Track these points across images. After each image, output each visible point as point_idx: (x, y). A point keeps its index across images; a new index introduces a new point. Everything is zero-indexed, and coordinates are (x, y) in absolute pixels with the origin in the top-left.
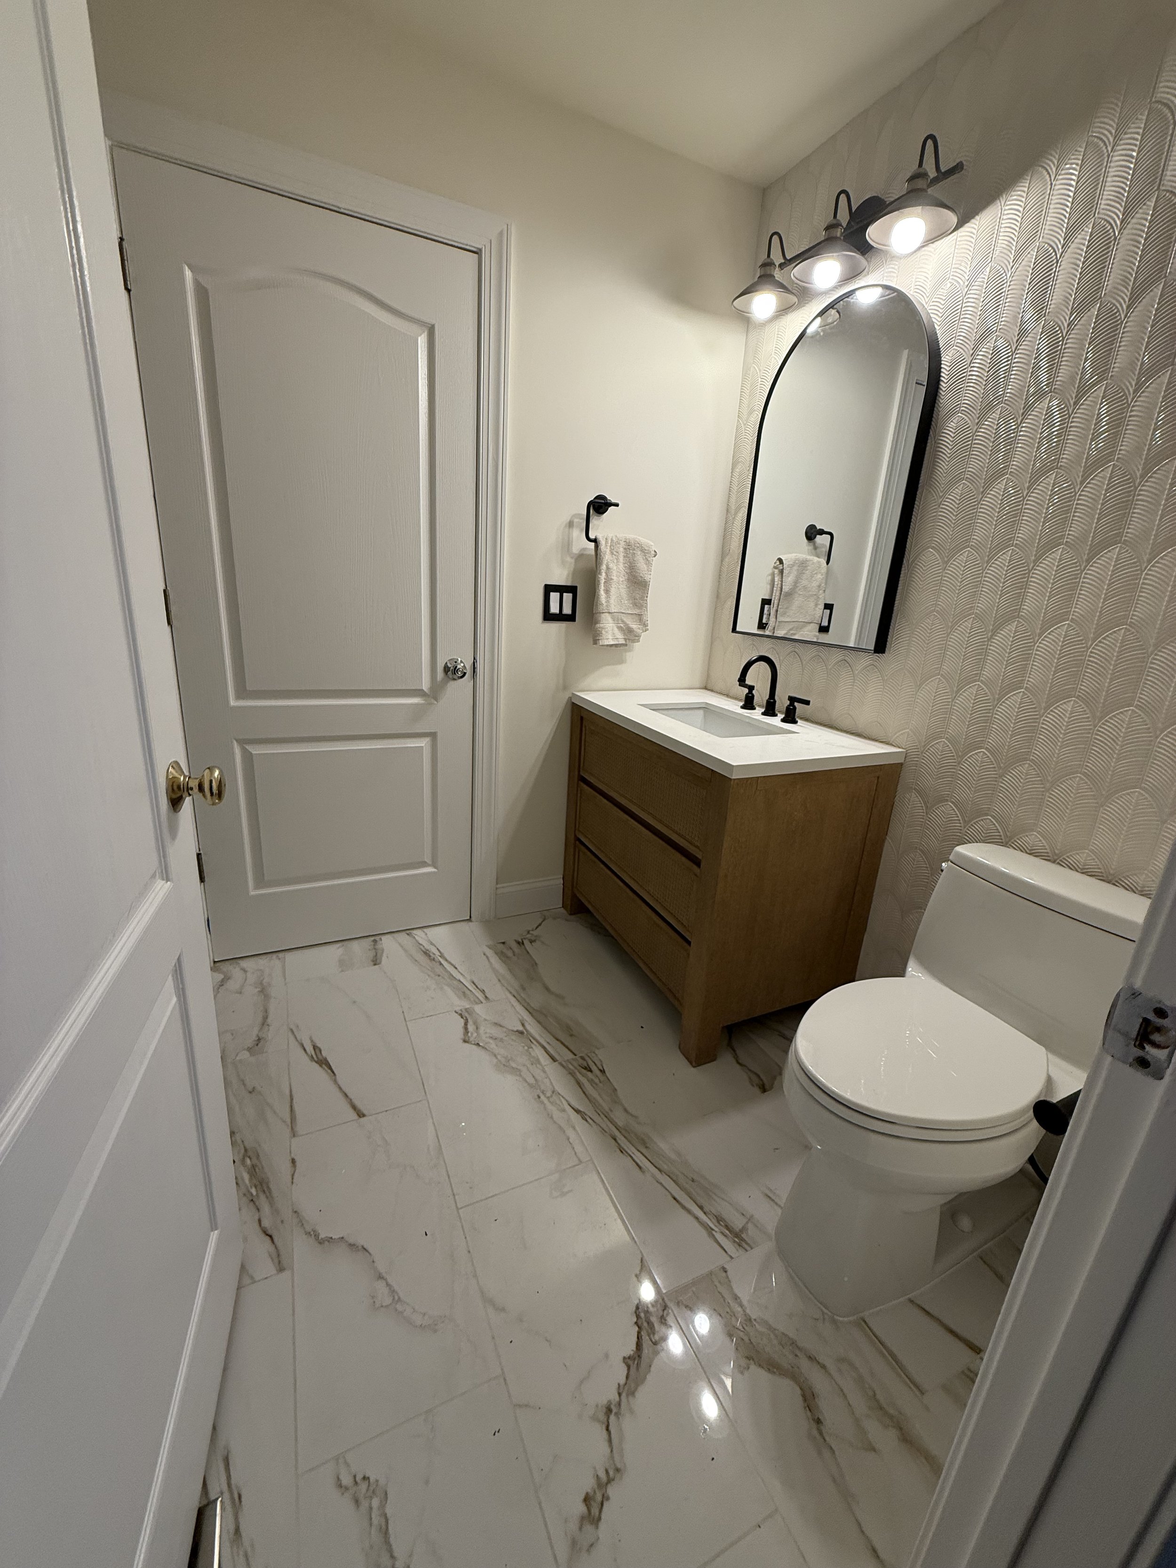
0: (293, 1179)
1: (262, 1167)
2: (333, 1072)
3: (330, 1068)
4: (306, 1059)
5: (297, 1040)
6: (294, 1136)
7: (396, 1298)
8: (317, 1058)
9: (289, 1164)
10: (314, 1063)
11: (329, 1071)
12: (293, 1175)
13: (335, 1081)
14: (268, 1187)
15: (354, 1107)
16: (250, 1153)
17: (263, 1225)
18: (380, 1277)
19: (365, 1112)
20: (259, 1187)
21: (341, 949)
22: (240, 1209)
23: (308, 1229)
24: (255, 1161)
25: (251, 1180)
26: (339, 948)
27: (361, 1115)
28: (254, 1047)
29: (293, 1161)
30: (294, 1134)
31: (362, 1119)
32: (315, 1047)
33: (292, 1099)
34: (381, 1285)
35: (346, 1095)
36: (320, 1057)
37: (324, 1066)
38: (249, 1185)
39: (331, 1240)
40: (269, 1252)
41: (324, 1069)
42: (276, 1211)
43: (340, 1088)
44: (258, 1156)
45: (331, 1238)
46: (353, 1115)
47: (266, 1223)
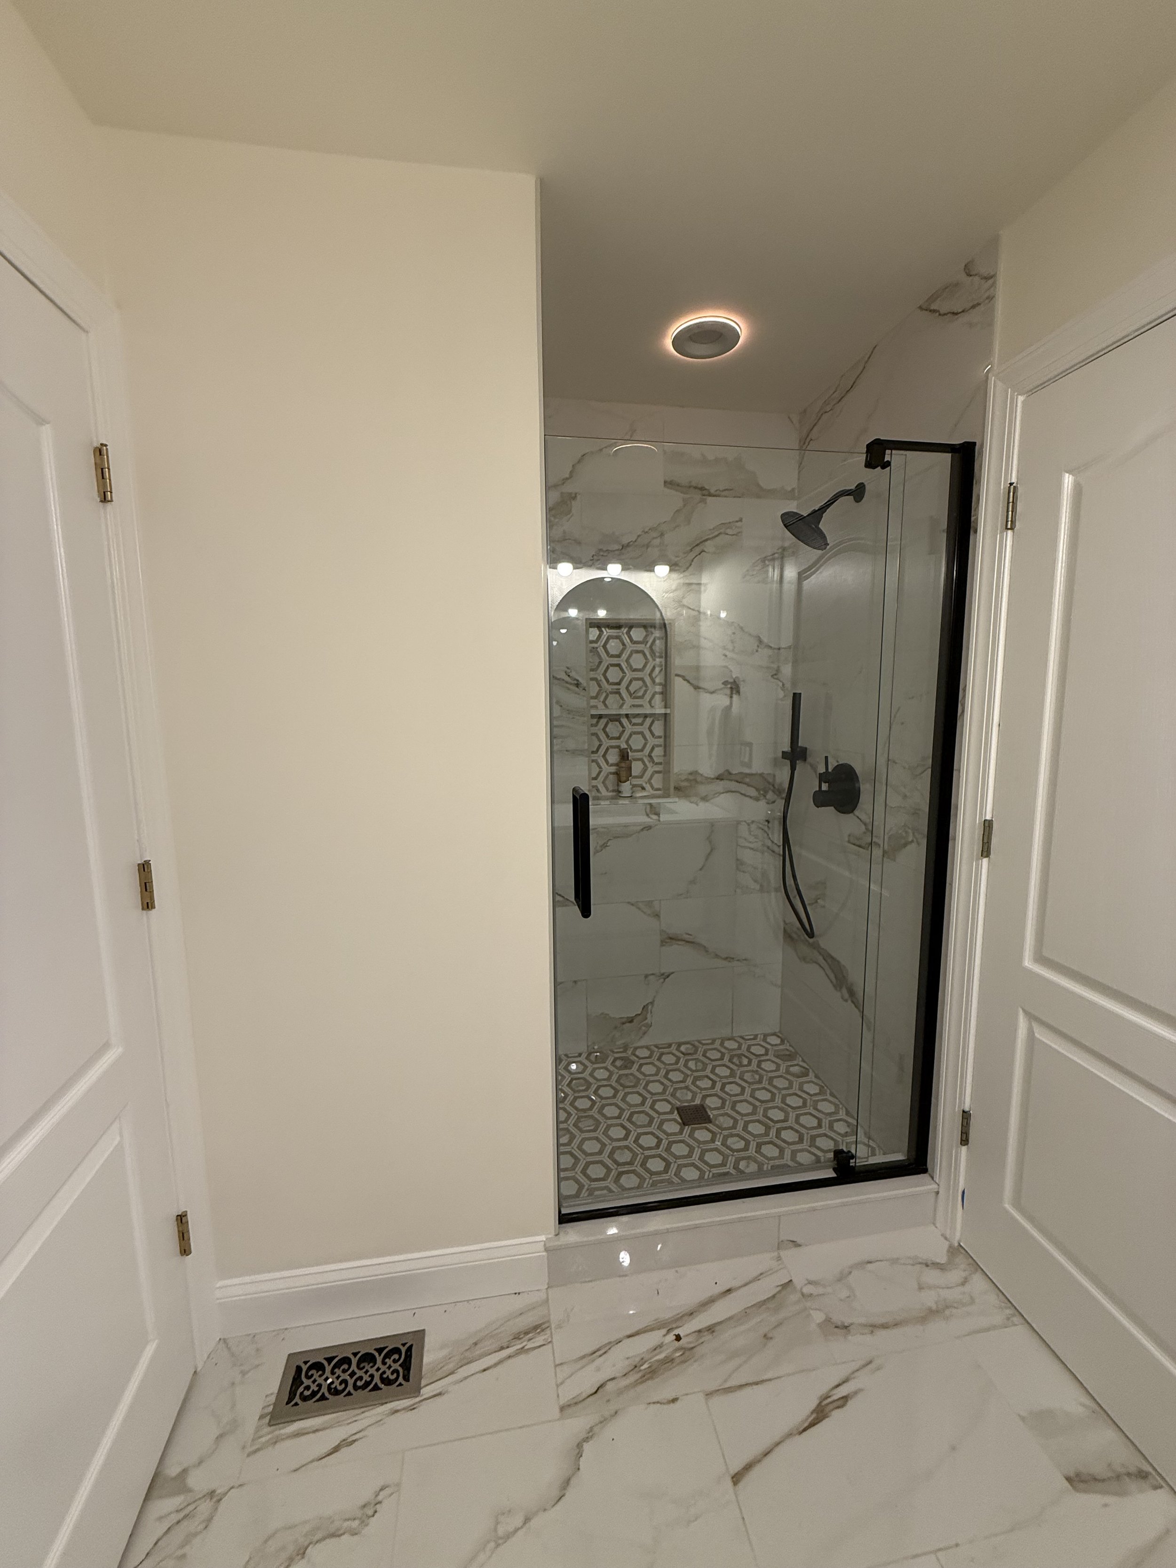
0: (654, 1403)
1: (671, 1369)
2: (805, 1430)
3: (812, 1425)
4: (823, 1389)
5: (853, 1373)
6: (707, 1395)
7: (500, 1541)
8: (828, 1404)
9: (673, 1396)
10: (816, 1402)
11: (806, 1425)
12: (658, 1402)
13: (790, 1435)
14: (648, 1379)
15: (748, 1467)
16: (687, 1353)
17: (608, 1382)
18: (527, 1520)
19: (741, 1485)
20: (650, 1370)
21: (1081, 1409)
22: (628, 1358)
23: (596, 1429)
24: (677, 1361)
25: (658, 1361)
26: (1084, 1405)
27: (736, 1478)
28: (832, 1323)
29: (674, 1400)
30: (709, 1395)
31: (729, 1483)
32: (845, 1399)
33: (757, 1383)
34: (518, 1520)
35: (766, 1454)
36: (831, 1407)
37: (814, 1416)
38: (651, 1361)
39: (579, 1455)
40: (582, 1393)
41: (809, 1416)
42: (620, 1392)
43: (778, 1444)
44: (684, 1362)
45: (581, 1456)
46: (736, 1466)
47: (610, 1386)
